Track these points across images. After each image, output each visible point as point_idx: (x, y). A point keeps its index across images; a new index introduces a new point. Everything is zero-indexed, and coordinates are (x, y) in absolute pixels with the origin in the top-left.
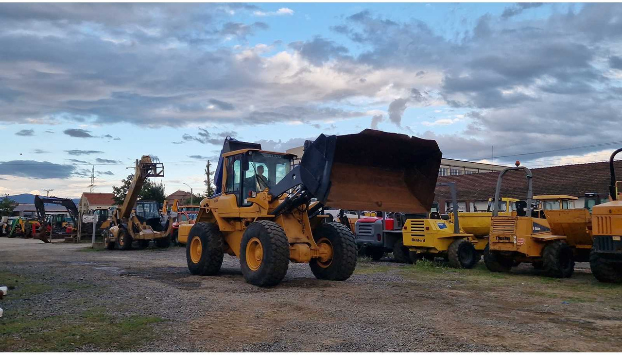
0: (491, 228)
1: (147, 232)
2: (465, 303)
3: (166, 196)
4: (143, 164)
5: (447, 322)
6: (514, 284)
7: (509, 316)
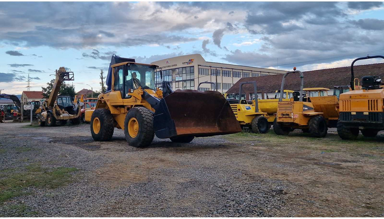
0: (278, 109)
1: (65, 115)
2: (263, 154)
3: (76, 93)
4: (61, 72)
5: (253, 167)
6: (291, 142)
7: (290, 162)
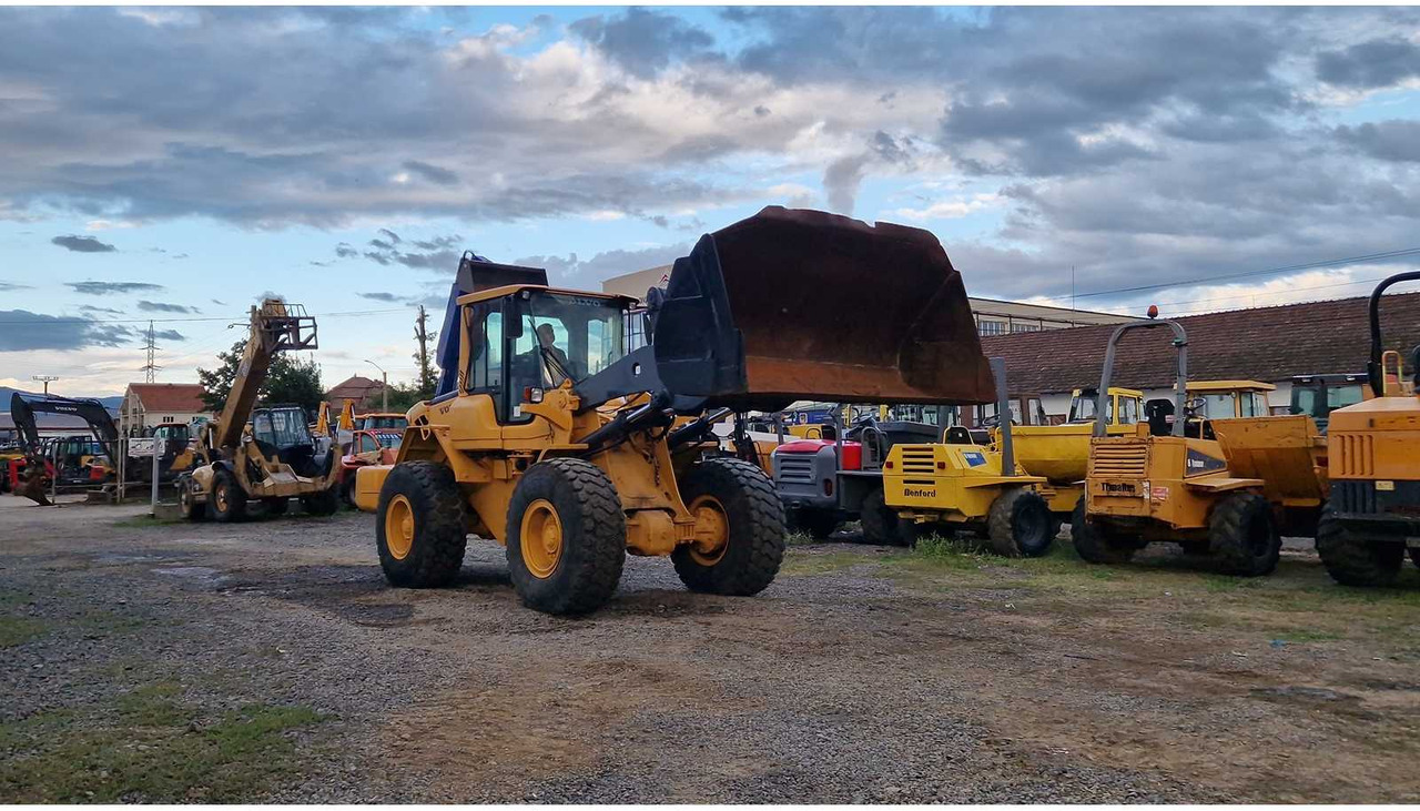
0: (1091, 465)
1: (281, 480)
2: (1046, 649)
3: (325, 391)
4: (267, 318)
5: (1013, 706)
6: (1147, 596)
7: (1156, 685)
